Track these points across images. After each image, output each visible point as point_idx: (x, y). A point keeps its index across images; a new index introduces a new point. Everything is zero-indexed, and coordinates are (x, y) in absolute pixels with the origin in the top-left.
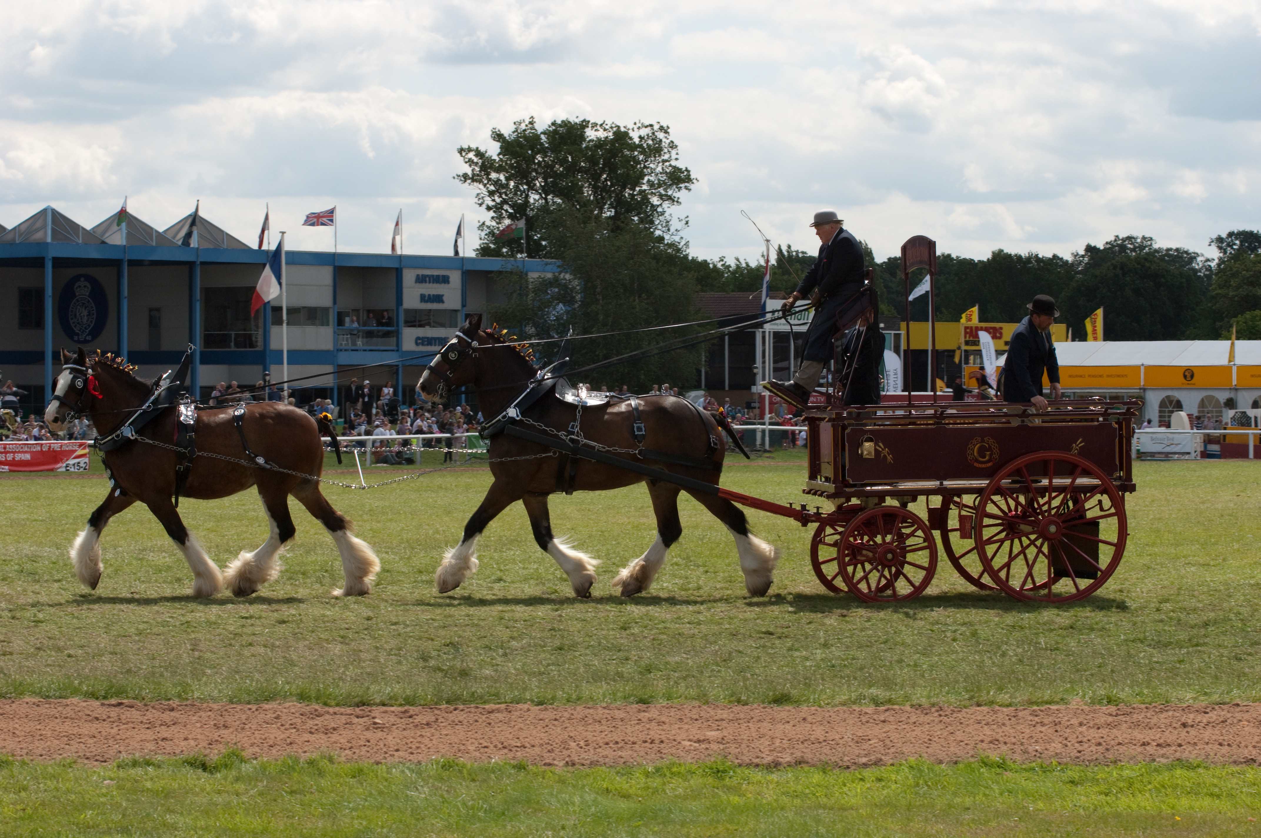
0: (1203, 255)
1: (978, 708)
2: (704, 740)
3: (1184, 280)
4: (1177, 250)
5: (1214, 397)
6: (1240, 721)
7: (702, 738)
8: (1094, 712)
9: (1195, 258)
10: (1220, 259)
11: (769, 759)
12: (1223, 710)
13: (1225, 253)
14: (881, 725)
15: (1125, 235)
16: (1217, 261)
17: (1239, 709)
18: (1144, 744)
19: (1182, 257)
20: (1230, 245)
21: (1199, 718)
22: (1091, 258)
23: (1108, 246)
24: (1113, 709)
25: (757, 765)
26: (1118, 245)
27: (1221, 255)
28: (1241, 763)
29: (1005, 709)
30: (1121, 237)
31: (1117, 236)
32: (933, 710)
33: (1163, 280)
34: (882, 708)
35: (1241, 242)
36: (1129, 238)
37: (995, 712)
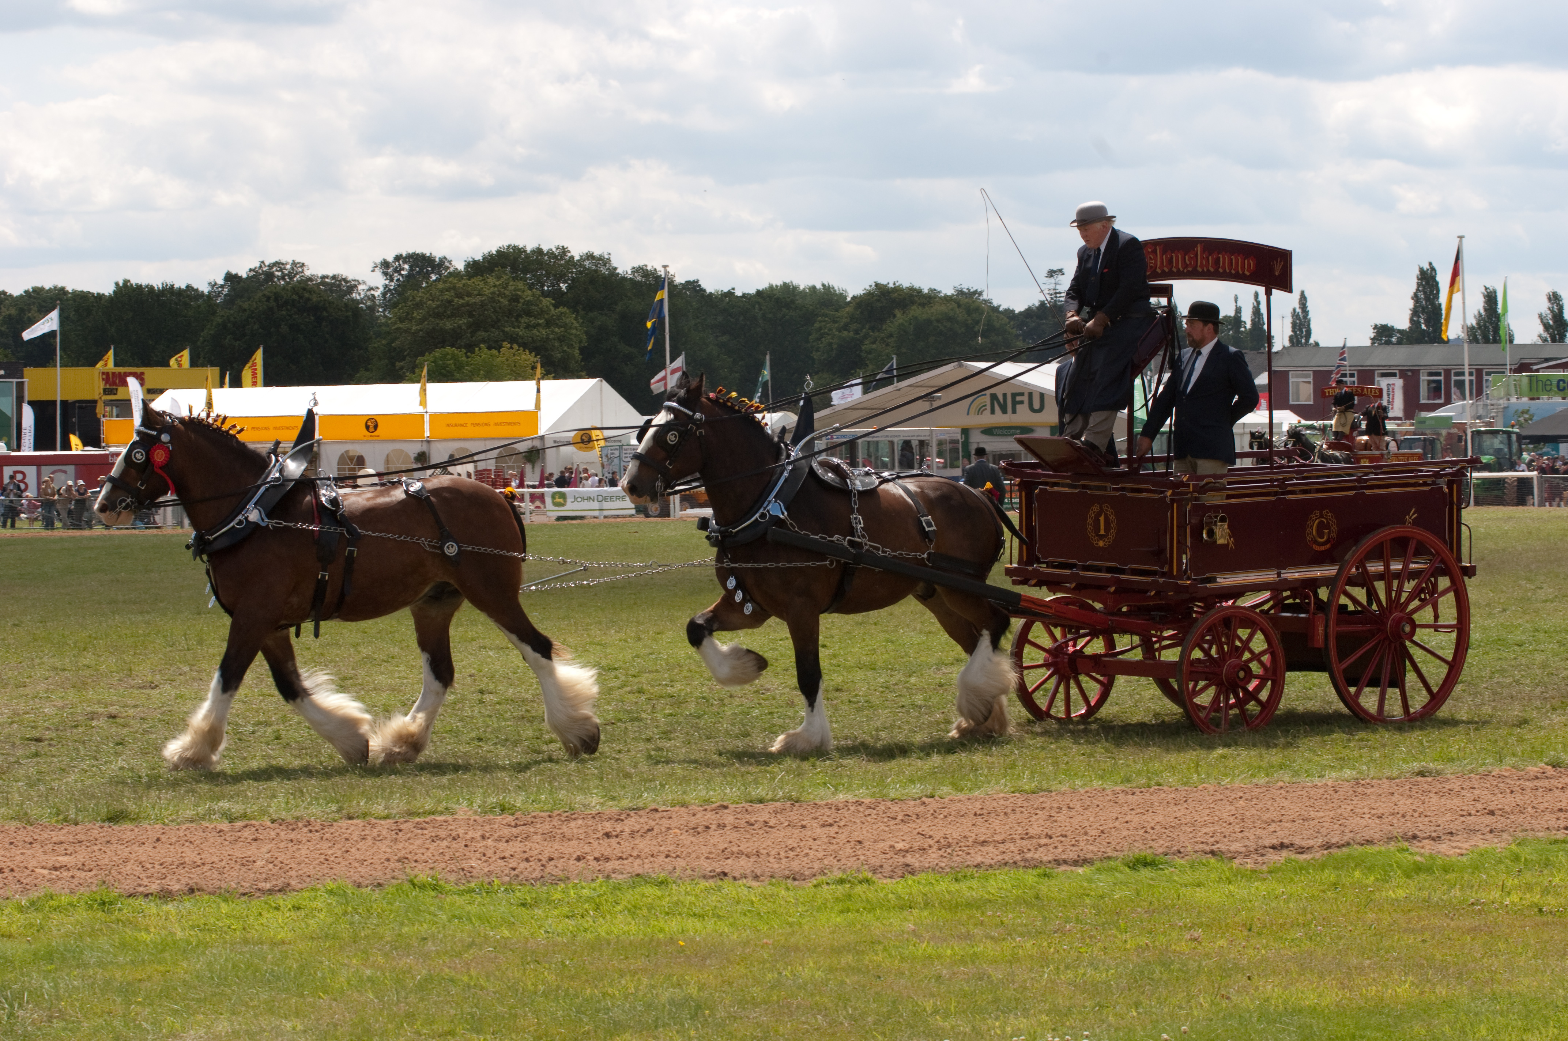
0: (364, 283)
1: (350, 822)
2: (61, 867)
3: (350, 314)
4: (334, 277)
5: (402, 451)
6: (669, 829)
7: (58, 865)
8: (489, 822)
9: (356, 286)
10: (386, 286)
11: (154, 887)
12: (641, 817)
13: (392, 280)
14: (254, 844)
15: (273, 261)
16: (382, 289)
17: (658, 815)
18: (579, 859)
19: (339, 286)
20: (398, 270)
21: (619, 827)
22: (232, 289)
23: (252, 274)
24: (510, 819)
25: (147, 895)
26: (264, 273)
27: (387, 282)
28: (712, 877)
29: (383, 822)
30: (267, 263)
31: (263, 262)
32: (300, 825)
33: (325, 314)
34: (239, 824)
35: (411, 267)
36: (277, 264)
37: (373, 826)
